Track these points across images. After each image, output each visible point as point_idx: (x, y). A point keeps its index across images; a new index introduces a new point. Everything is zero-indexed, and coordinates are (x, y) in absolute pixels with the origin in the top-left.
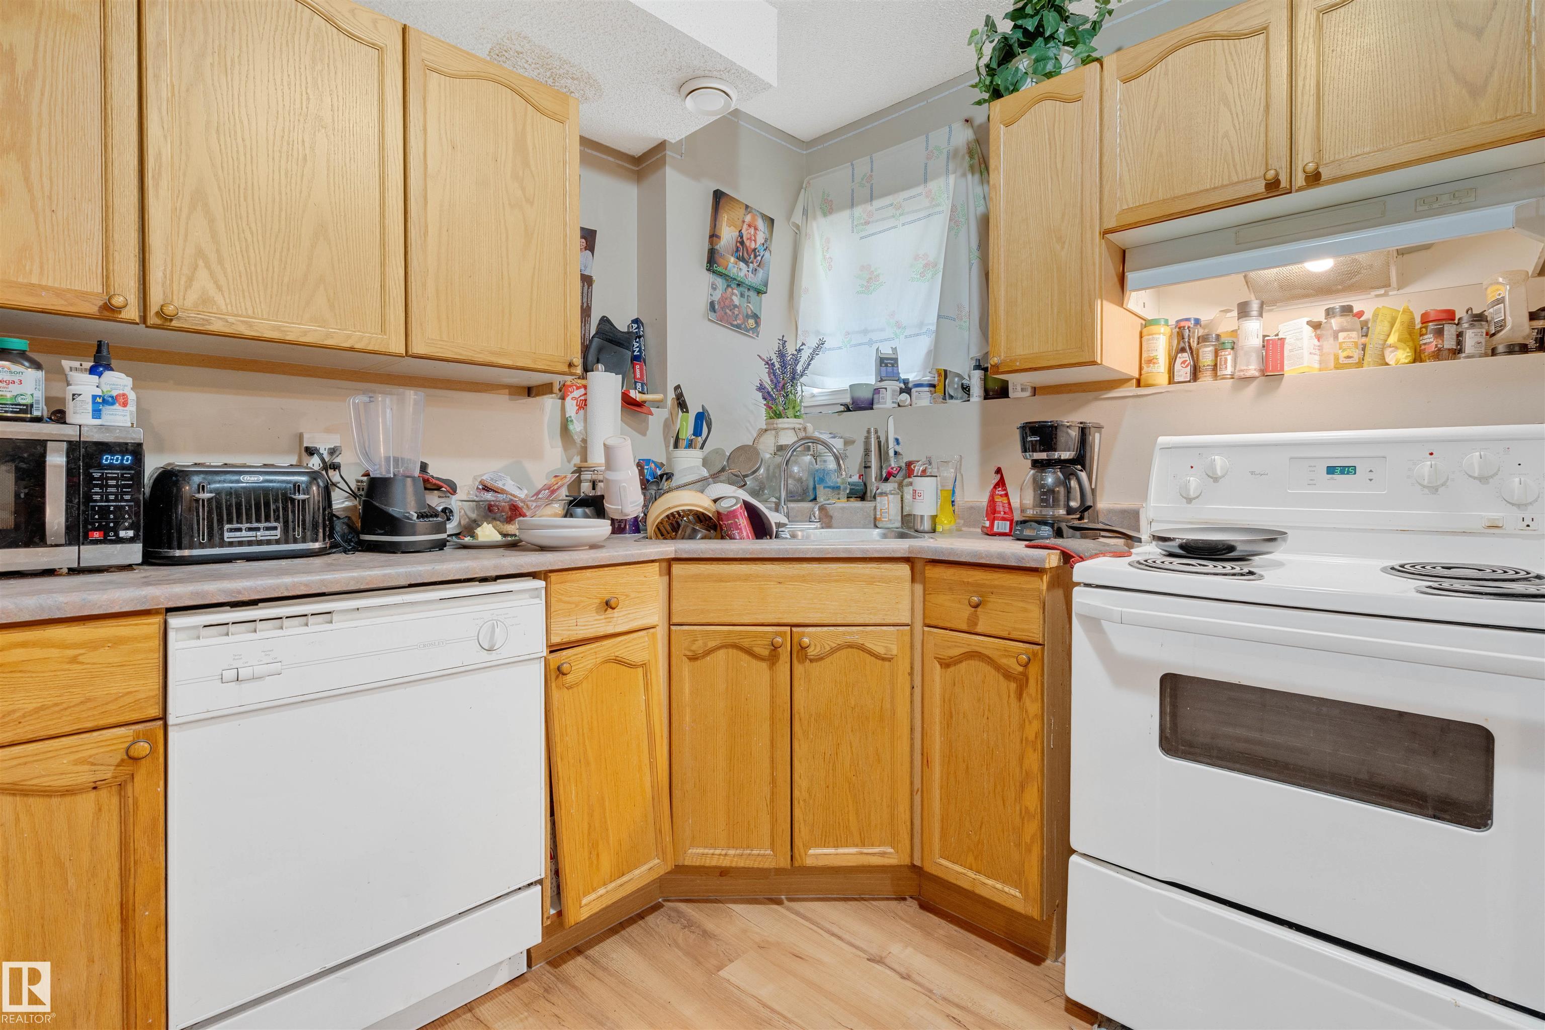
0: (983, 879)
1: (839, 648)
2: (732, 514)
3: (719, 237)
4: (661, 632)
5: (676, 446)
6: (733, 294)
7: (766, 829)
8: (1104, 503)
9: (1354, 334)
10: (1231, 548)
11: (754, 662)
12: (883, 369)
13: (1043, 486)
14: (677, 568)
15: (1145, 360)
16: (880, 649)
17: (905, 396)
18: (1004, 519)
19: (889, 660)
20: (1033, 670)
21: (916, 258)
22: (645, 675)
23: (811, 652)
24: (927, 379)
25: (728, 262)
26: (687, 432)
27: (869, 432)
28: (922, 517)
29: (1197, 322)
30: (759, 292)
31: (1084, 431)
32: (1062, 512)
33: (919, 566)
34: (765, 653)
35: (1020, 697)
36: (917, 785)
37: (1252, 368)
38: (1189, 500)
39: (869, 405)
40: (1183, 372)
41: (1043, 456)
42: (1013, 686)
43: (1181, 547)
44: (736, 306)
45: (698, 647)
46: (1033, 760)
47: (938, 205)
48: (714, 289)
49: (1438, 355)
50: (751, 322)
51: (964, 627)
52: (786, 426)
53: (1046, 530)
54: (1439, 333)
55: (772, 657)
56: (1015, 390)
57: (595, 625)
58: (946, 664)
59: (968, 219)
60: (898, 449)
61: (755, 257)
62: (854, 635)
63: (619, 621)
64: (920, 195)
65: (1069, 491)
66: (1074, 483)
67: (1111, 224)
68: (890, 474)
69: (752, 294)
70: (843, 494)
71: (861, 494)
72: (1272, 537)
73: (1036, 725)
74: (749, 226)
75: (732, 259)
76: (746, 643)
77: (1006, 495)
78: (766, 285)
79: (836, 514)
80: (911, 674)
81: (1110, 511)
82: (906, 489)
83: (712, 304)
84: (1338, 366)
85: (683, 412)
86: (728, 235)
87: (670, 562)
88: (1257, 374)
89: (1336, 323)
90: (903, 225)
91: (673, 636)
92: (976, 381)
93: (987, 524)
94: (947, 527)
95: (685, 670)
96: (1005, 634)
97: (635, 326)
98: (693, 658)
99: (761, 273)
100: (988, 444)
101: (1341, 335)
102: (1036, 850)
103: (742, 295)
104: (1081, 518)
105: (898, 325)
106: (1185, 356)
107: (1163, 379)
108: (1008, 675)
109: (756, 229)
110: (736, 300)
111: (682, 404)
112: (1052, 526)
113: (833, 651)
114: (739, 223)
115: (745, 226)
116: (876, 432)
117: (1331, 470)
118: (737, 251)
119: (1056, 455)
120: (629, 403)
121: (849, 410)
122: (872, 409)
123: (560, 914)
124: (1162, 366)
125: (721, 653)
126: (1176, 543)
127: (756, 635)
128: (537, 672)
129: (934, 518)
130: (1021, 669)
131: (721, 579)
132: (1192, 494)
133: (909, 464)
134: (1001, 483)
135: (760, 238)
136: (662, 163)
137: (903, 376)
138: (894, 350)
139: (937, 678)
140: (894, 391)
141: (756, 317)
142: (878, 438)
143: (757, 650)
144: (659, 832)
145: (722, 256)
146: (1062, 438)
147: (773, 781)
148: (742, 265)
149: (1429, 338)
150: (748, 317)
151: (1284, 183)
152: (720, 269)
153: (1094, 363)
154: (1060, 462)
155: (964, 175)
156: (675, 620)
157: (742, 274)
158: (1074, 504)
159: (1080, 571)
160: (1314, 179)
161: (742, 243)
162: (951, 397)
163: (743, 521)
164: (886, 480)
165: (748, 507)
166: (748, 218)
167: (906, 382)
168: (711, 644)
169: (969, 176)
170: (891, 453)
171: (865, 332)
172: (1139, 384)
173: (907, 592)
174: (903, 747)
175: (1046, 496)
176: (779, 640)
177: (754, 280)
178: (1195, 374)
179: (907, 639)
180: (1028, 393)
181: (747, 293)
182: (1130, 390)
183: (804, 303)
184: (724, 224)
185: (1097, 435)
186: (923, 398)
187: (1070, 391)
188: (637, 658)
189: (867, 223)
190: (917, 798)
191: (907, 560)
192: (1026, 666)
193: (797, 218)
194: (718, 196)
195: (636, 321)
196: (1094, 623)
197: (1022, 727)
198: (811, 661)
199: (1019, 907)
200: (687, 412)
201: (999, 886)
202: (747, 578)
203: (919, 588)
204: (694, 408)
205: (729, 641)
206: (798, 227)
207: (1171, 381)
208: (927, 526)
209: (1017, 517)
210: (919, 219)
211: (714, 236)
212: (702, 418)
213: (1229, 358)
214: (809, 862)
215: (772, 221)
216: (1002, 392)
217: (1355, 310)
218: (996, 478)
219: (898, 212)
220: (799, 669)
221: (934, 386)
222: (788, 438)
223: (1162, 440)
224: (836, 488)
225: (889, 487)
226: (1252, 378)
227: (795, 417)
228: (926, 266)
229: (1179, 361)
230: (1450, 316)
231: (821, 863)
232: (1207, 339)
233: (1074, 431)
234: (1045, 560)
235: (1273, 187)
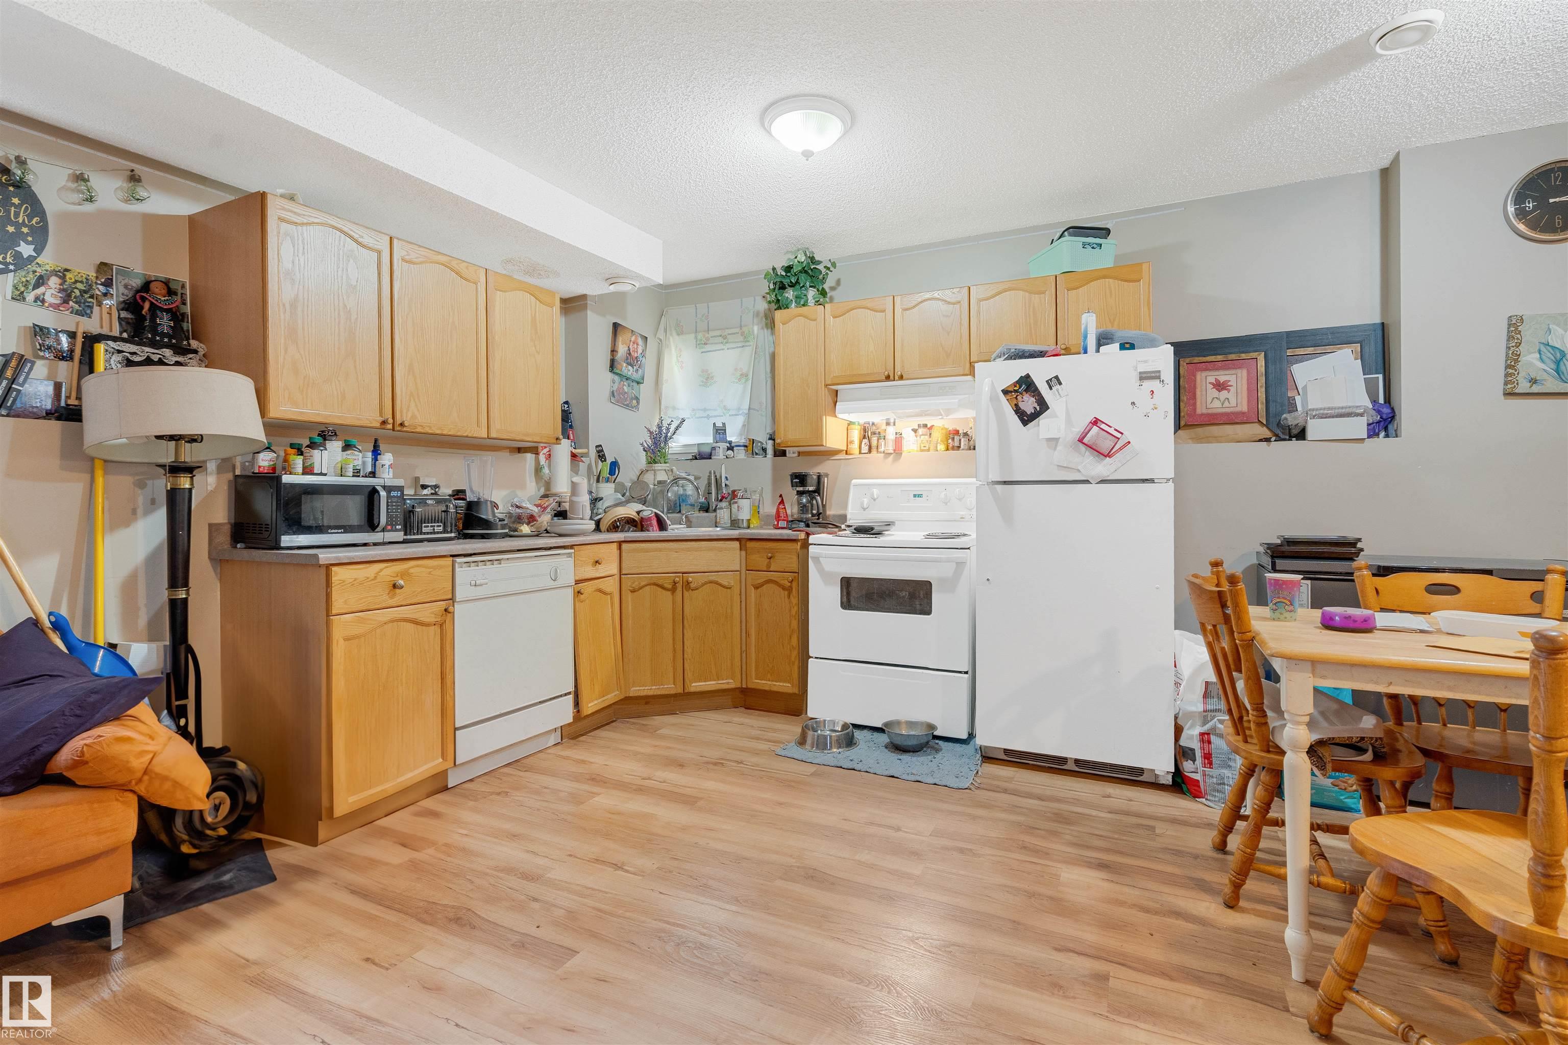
0: (774, 683)
1: (706, 583)
2: (649, 519)
3: (617, 352)
4: (617, 577)
5: (598, 481)
6: (624, 385)
7: (671, 675)
8: (831, 511)
9: (927, 437)
10: (872, 529)
11: (664, 592)
12: (718, 436)
13: (801, 503)
14: (624, 546)
15: (849, 442)
16: (726, 583)
17: (730, 452)
18: (783, 520)
19: (730, 588)
20: (794, 584)
21: (736, 369)
22: (611, 599)
23: (692, 585)
24: (743, 441)
25: (622, 366)
26: (606, 473)
27: (710, 473)
28: (743, 520)
29: (873, 424)
30: (638, 383)
31: (819, 477)
32: (810, 515)
33: (743, 542)
34: (670, 586)
35: (789, 597)
36: (744, 648)
37: (890, 449)
38: (864, 509)
39: (709, 457)
40: (865, 449)
41: (801, 489)
42: (786, 593)
43: (855, 529)
44: (626, 393)
45: (636, 585)
46: (795, 624)
47: (749, 341)
48: (614, 383)
49: (953, 448)
50: (634, 402)
51: (765, 569)
52: (660, 468)
53: (802, 524)
54: (953, 439)
55: (673, 590)
56: (789, 453)
57: (590, 572)
58: (757, 587)
59: (765, 354)
60: (727, 483)
61: (637, 362)
62: (713, 577)
63: (601, 571)
64: (738, 333)
65: (812, 506)
66: (814, 502)
67: (829, 382)
68: (723, 497)
69: (635, 384)
70: (697, 509)
71: (706, 509)
72: (889, 524)
73: (796, 608)
74: (634, 343)
75: (625, 365)
76: (660, 582)
77: (785, 508)
78: (643, 379)
79: (694, 520)
80: (740, 595)
81: (834, 516)
82: (732, 506)
83: (613, 392)
84: (922, 451)
85: (602, 462)
86: (622, 350)
87: (620, 543)
88: (892, 452)
89: (921, 431)
90: (728, 349)
91: (623, 581)
92: (769, 446)
93: (776, 523)
94: (756, 525)
95: (629, 597)
96: (782, 570)
97: (566, 406)
98: (633, 591)
99: (640, 371)
100: (776, 481)
101: (922, 437)
102: (797, 663)
103: (629, 386)
104: (818, 519)
105: (725, 408)
106: (866, 441)
107: (857, 451)
108: (784, 588)
109: (637, 345)
110: (626, 388)
111: (601, 456)
112: (805, 522)
113: (703, 585)
114: (628, 342)
115: (632, 343)
116: (714, 473)
117: (915, 496)
118: (627, 359)
119: (807, 489)
120: (574, 456)
121: (696, 459)
122: (710, 458)
123: (578, 710)
124: (856, 446)
125: (648, 588)
126: (853, 528)
127: (665, 578)
128: (570, 592)
129: (749, 521)
130: (789, 584)
131: (647, 551)
132: (865, 506)
133: (734, 492)
134: (782, 502)
135: (640, 351)
136: (584, 307)
137: (729, 439)
138: (724, 424)
139: (753, 595)
140: (724, 449)
141: (637, 399)
142: (716, 476)
143: (666, 585)
144: (618, 678)
145: (619, 363)
146: (809, 481)
147: (675, 650)
148: (630, 367)
149: (950, 441)
150: (632, 399)
151: (892, 377)
152: (617, 371)
153: (823, 445)
154: (809, 492)
155: (762, 328)
156: (624, 572)
157: (630, 373)
158: (814, 512)
159: (812, 539)
160: (901, 378)
161: (630, 354)
162: (757, 454)
163: (654, 522)
164: (721, 500)
165: (657, 515)
166: (633, 339)
167: (730, 442)
168: (643, 584)
169: (766, 330)
170: (723, 485)
171: (705, 410)
172: (846, 454)
173: (738, 556)
174: (737, 630)
175: (803, 508)
176: (677, 579)
177: (636, 376)
178: (870, 451)
179: (738, 578)
180: (796, 455)
181: (632, 384)
182: (842, 456)
183: (665, 388)
184: (620, 343)
185: (826, 479)
186: (740, 454)
187: (816, 455)
188: (608, 590)
189: (706, 344)
190: (744, 655)
191: (737, 539)
192: (791, 582)
193: (661, 334)
194: (616, 326)
195: (566, 403)
196: (817, 559)
197: (790, 610)
198: (692, 590)
199: (790, 691)
200: (605, 460)
201: (781, 684)
202: (660, 550)
203: (743, 553)
204: (610, 459)
205: (652, 582)
206: (661, 340)
207: (860, 453)
208: (745, 525)
209: (790, 519)
210: (737, 347)
211: (613, 351)
212: (614, 466)
213: (883, 443)
214: (692, 690)
215: (646, 338)
216: (783, 453)
217: (929, 426)
218: (779, 500)
219: (725, 341)
220: (686, 594)
221: (746, 446)
222: (662, 476)
223: (854, 481)
224: (692, 505)
225: (724, 504)
226: (891, 454)
227: (665, 463)
228: (742, 375)
229: (863, 443)
230: (957, 432)
231: (698, 690)
232: (874, 433)
233: (815, 477)
234: (798, 536)
235: (888, 378)
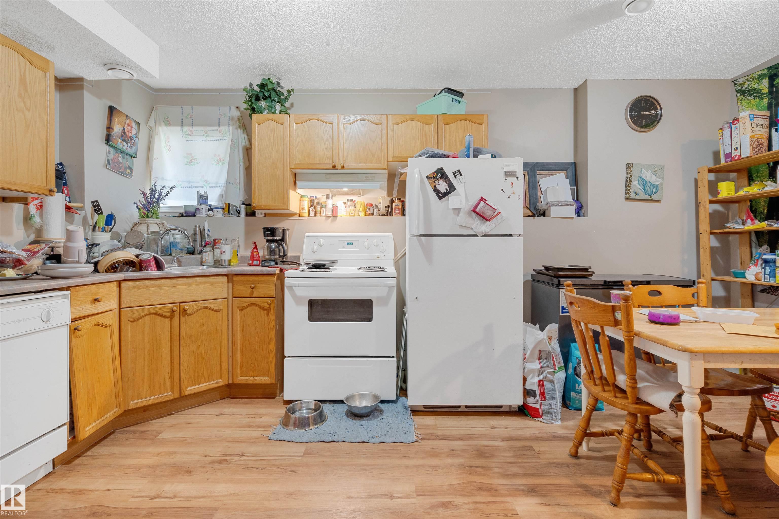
0: (256, 378)
1: (200, 309)
2: (149, 261)
3: (112, 129)
4: (117, 311)
5: (94, 229)
6: (119, 156)
7: (169, 385)
8: (289, 254)
9: (353, 207)
10: (324, 265)
11: (163, 319)
12: (201, 200)
13: (271, 248)
14: (124, 284)
15: (301, 209)
16: (216, 308)
17: (210, 212)
18: (257, 260)
19: (219, 311)
20: (272, 306)
21: (215, 155)
22: (111, 330)
23: (188, 312)
24: (220, 205)
25: (118, 141)
26: (102, 223)
27: (196, 226)
28: (225, 260)
29: (316, 197)
30: (132, 157)
31: (284, 231)
32: (278, 257)
33: (230, 277)
34: (168, 314)
35: (268, 315)
36: (230, 354)
37: (330, 214)
38: (314, 252)
39: (194, 215)
40: (312, 213)
41: (271, 238)
42: (266, 312)
43: (313, 266)
44: (120, 163)
45: (135, 316)
46: (273, 334)
47: (225, 137)
48: (109, 153)
49: (369, 215)
50: (128, 171)
51: (249, 296)
52: (151, 222)
53: (273, 263)
54: (369, 209)
55: (171, 317)
56: (258, 214)
57: (89, 309)
58: (241, 310)
59: (238, 146)
60: (209, 234)
61: (131, 140)
62: (206, 304)
63: (100, 307)
64: (217, 130)
65: (279, 250)
66: (281, 247)
67: (292, 167)
68: (206, 244)
69: (129, 157)
70: (185, 252)
71: (192, 252)
72: (334, 262)
73: (273, 323)
74: (128, 125)
75: (120, 140)
76: (159, 312)
77: (258, 252)
78: (136, 154)
79: (183, 261)
80: (228, 315)
81: (291, 256)
82: (215, 250)
83: (108, 161)
84: (350, 216)
85: (98, 214)
86: (117, 129)
87: (120, 281)
88: (331, 216)
89: (349, 203)
90: (208, 140)
91: (123, 314)
92: (243, 209)
93: (251, 262)
94: (235, 264)
95: (128, 327)
96: (263, 296)
97: (60, 167)
98: (133, 321)
99: (134, 148)
100: (248, 232)
101: (350, 207)
102: (274, 362)
103: (123, 157)
104: (283, 259)
105: (206, 181)
106: (312, 208)
107: (306, 215)
108: (264, 309)
109: (131, 127)
110: (120, 160)
111: (97, 209)
112: (274, 261)
113: (197, 311)
114: (123, 123)
115: (126, 125)
116: (199, 226)
117: (348, 244)
118: (122, 136)
119: (276, 238)
120: (68, 208)
121: (182, 216)
122: (195, 216)
123: (74, 437)
124: (306, 211)
125: (147, 317)
126: (311, 265)
127: (164, 308)
128: (66, 330)
129: (230, 261)
130: (268, 306)
131: (147, 287)
132: (315, 251)
133: (215, 240)
134: (256, 247)
135: (134, 132)
136: (81, 87)
137: (209, 204)
138: (206, 193)
139: (238, 315)
140: (206, 210)
141: (131, 169)
142: (200, 229)
143: (165, 314)
144: (117, 396)
145: (114, 138)
146: (277, 233)
147: (172, 364)
148: (125, 144)
149: (368, 210)
150: (126, 168)
151: (337, 166)
152: (113, 144)
153: (287, 208)
154: (276, 240)
155: (236, 128)
156: (123, 306)
157: (124, 148)
158: (281, 254)
159: (285, 273)
160: (343, 167)
161: (124, 133)
162: (232, 214)
163: (153, 264)
164: (205, 246)
165: (155, 258)
166: (128, 122)
167: (210, 206)
168: (142, 314)
170: (206, 235)
171: (189, 182)
172: (299, 216)
173: (226, 287)
174: (225, 342)
175: (271, 252)
176: (175, 308)
177: (129, 151)
178: (315, 215)
179: (226, 303)
180: (263, 215)
181: (126, 157)
182: (297, 217)
183: (155, 165)
184: (116, 123)
185: (288, 232)
186: (219, 214)
187: (278, 216)
188: (108, 323)
189: (190, 135)
190: (231, 360)
191: (225, 275)
192: (270, 305)
193: (151, 123)
194: (111, 110)
195: (61, 164)
196: (290, 288)
197: (269, 325)
198: (188, 315)
199: (269, 382)
200: (102, 213)
201: (261, 378)
202: (160, 286)
203: (230, 285)
204: (106, 213)
205: (151, 312)
206: (151, 128)
207: (309, 216)
208: (227, 263)
209: (261, 259)
210: (216, 140)
211: (109, 128)
212: (110, 218)
213: (324, 210)
214: (187, 393)
215: (139, 124)
216: (253, 214)
217: (353, 200)
218: (254, 246)
219: (206, 135)
220: (183, 319)
221: (223, 209)
222: (154, 228)
223: (307, 234)
224: (182, 250)
225: (208, 249)
226: (330, 217)
227: (157, 218)
228: (219, 159)
229: (311, 210)
230: (371, 205)
231: (192, 392)
232: (318, 204)
233: (281, 231)
234: (276, 271)
235: (334, 167)
